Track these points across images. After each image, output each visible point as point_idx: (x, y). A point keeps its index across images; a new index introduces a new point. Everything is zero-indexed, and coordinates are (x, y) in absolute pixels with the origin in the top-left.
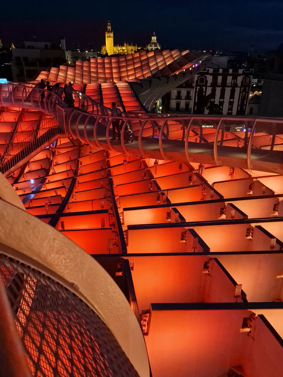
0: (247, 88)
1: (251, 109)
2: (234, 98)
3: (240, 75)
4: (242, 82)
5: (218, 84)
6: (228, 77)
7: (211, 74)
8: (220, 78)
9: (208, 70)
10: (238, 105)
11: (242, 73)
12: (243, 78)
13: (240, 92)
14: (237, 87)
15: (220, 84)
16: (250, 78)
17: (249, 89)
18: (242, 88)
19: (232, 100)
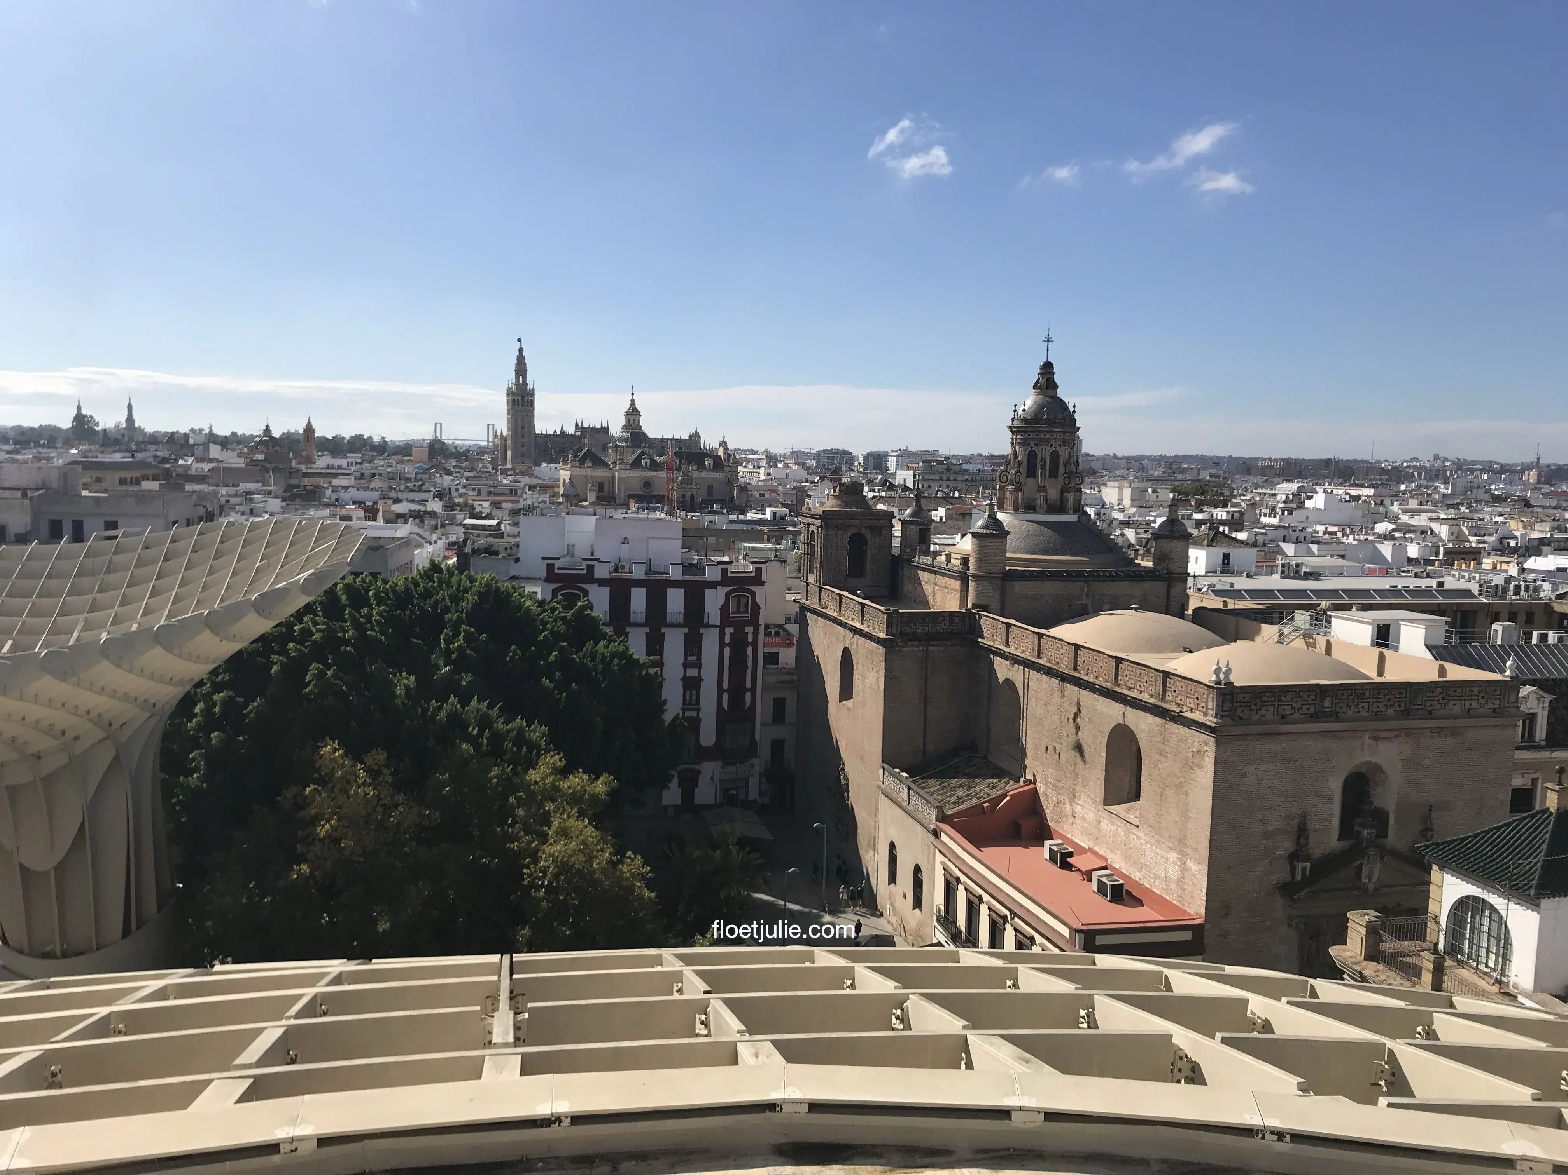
0: (749, 630)
1: (779, 705)
2: (698, 665)
3: (713, 585)
4: (724, 609)
5: (633, 618)
6: (670, 591)
7: (602, 582)
8: (638, 599)
9: (591, 568)
10: (720, 691)
11: (718, 578)
12: (727, 595)
13: (722, 645)
14: (708, 626)
15: (642, 619)
16: (754, 594)
17: (756, 634)
18: (729, 630)
19: (692, 672)
